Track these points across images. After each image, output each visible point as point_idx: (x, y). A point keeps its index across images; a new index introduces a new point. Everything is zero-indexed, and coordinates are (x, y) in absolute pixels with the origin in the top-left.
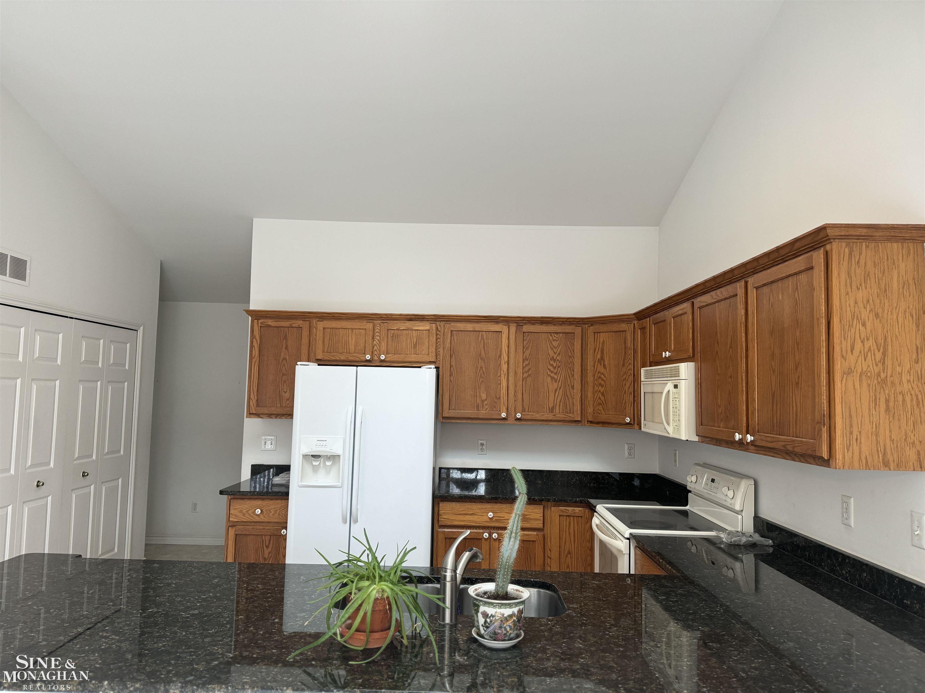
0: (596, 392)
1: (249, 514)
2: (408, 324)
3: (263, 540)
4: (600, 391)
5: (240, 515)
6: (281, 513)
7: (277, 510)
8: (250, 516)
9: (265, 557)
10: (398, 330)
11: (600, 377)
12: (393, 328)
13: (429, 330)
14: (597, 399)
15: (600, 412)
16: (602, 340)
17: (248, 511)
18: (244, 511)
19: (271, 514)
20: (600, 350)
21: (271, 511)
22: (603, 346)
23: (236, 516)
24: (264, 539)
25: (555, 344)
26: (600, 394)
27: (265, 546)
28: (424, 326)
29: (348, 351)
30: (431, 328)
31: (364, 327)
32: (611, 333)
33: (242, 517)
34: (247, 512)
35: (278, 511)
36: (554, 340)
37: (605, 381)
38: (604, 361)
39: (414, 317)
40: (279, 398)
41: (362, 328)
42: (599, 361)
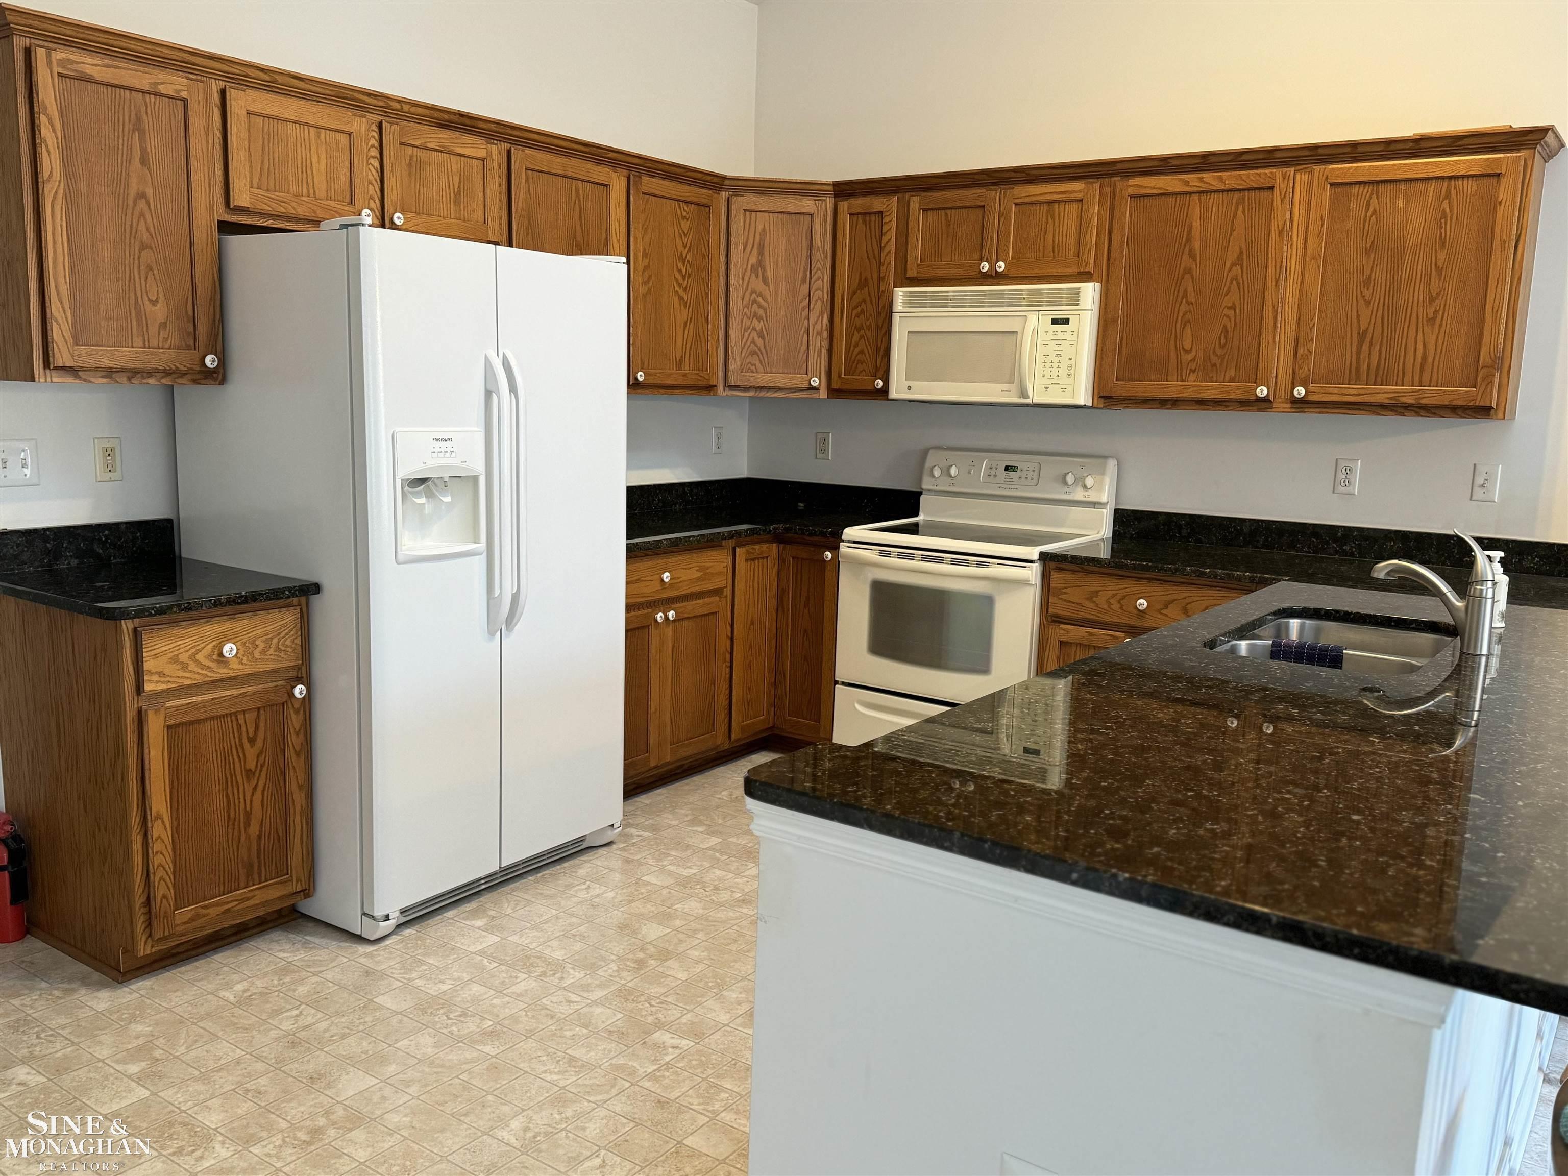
0: (745, 330)
1: (198, 663)
2: (444, 137)
3: (239, 726)
4: (754, 329)
5: (172, 670)
6: (283, 645)
7: (272, 639)
8: (202, 666)
9: (248, 768)
10: (423, 148)
11: (755, 301)
12: (412, 142)
13: (483, 160)
14: (749, 343)
15: (753, 368)
16: (760, 227)
17: (194, 654)
18: (184, 658)
19: (258, 650)
20: (756, 246)
21: (257, 643)
22: (762, 240)
23: (161, 674)
24: (241, 721)
25: (685, 225)
26: (754, 334)
27: (245, 741)
28: (473, 146)
29: (311, 191)
30: (489, 153)
31: (347, 128)
32: (781, 216)
33: (181, 674)
34: (193, 657)
35: (275, 641)
36: (684, 218)
37: (765, 310)
38: (764, 270)
39: (456, 118)
40: (138, 320)
41: (342, 127)
42: (754, 269)
